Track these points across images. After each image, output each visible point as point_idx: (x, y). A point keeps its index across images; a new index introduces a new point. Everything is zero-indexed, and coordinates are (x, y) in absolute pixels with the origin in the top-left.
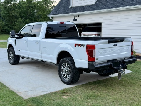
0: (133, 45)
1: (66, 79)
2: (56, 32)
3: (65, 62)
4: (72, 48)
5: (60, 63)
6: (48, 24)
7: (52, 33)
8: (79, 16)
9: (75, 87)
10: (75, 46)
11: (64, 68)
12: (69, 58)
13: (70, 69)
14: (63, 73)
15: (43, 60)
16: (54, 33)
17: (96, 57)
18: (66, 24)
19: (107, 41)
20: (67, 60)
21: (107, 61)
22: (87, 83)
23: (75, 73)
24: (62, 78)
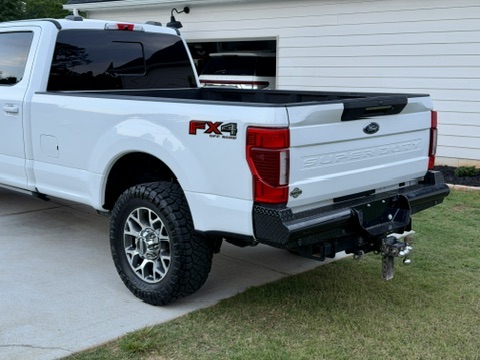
0: (435, 128)
1: (145, 280)
2: (98, 69)
3: (145, 201)
4: (173, 139)
5: (117, 206)
6: (63, 28)
7: (81, 73)
8: (191, 11)
9: (192, 315)
10: (193, 131)
11: (138, 227)
12: (163, 185)
13: (167, 238)
14: (135, 253)
15: (41, 191)
16: (90, 73)
17: (292, 186)
18: (142, 32)
19: (340, 107)
20: (154, 193)
21: (335, 200)
22: (241, 291)
23: (189, 252)
24: (129, 274)
